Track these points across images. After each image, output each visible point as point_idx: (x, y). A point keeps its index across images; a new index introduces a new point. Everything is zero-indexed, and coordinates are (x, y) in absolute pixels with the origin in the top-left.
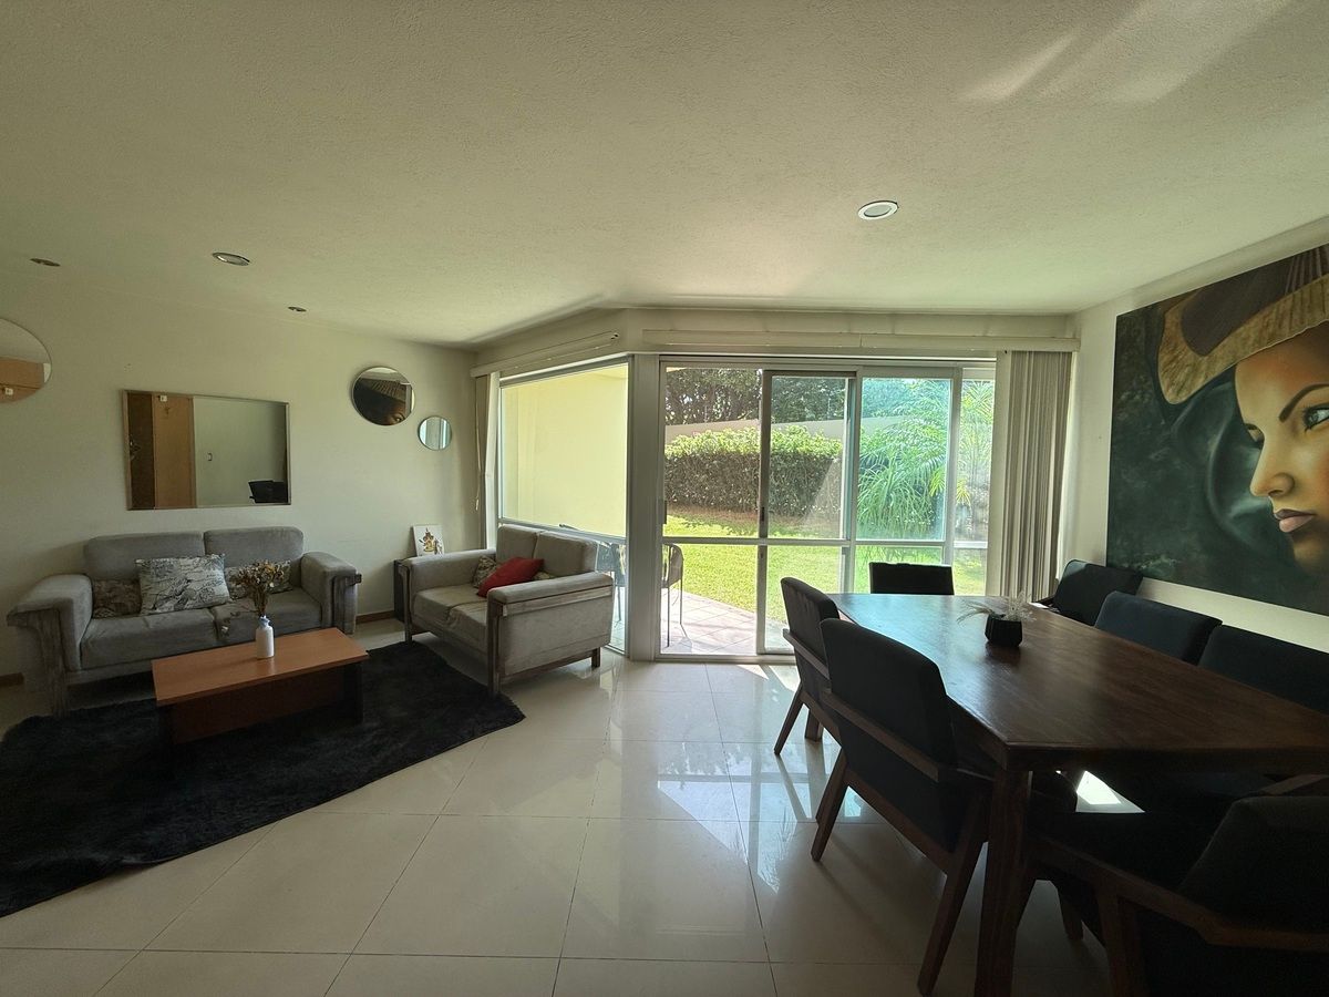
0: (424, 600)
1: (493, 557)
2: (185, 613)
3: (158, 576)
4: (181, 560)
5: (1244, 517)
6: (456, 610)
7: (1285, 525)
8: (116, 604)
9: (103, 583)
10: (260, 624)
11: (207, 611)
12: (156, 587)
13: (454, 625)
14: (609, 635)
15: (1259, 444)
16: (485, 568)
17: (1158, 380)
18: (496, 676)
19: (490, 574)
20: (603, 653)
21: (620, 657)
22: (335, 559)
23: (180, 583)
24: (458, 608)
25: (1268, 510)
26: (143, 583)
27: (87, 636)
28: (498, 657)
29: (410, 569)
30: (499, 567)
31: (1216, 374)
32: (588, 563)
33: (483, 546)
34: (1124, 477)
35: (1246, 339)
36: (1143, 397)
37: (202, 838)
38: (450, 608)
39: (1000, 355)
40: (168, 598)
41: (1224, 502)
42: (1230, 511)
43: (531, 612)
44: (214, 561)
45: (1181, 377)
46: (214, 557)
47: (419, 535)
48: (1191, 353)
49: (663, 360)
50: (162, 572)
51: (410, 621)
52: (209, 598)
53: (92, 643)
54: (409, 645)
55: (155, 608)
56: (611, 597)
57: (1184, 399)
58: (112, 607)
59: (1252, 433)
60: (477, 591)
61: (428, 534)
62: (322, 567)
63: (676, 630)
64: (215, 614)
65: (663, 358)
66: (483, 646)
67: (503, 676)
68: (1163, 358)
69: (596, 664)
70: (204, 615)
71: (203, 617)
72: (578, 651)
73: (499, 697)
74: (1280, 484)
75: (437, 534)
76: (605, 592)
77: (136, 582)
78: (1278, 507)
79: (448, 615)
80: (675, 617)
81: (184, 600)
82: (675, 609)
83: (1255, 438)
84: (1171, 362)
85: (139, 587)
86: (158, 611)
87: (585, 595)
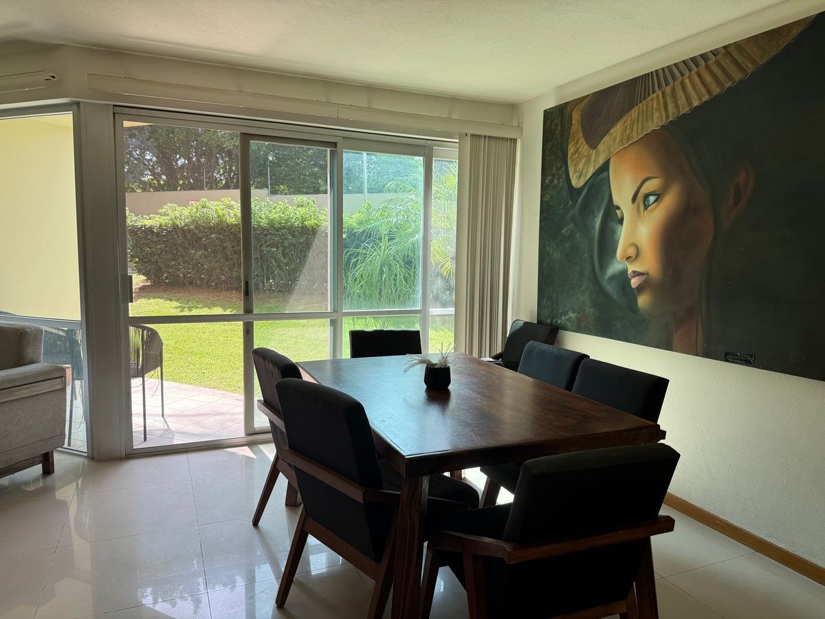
5: (613, 277)
7: (634, 282)
14: (63, 435)
15: (621, 221)
17: (568, 168)
20: (57, 457)
25: (624, 272)
31: (600, 165)
34: (548, 249)
35: (615, 138)
36: (559, 182)
39: (462, 136)
41: (603, 267)
42: (606, 273)
45: (581, 166)
48: (586, 146)
49: (119, 112)
56: (63, 390)
57: (582, 184)
59: (618, 212)
65: (118, 110)
68: (571, 149)
69: (48, 470)
74: (631, 252)
76: (56, 385)
78: (631, 268)
83: (619, 216)
84: (575, 152)
87: (27, 391)
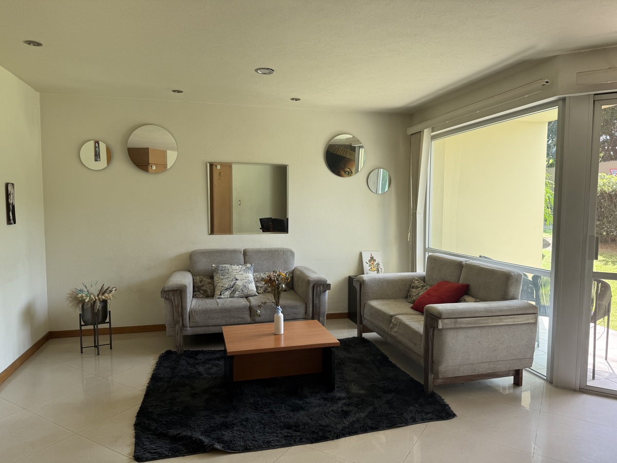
0: (372, 307)
1: (423, 279)
2: (235, 299)
3: (222, 275)
4: (233, 266)
6: (396, 318)
8: (203, 290)
9: (198, 277)
10: (276, 311)
11: (245, 300)
12: (223, 282)
13: (395, 330)
14: (531, 359)
16: (417, 287)
18: (431, 377)
19: (422, 293)
20: (525, 374)
21: (542, 381)
22: (314, 272)
23: (232, 280)
24: (400, 317)
26: (216, 278)
27: (192, 308)
28: (433, 362)
29: (362, 283)
30: (429, 288)
32: (512, 291)
33: (413, 269)
37: (250, 444)
38: (391, 316)
40: (227, 289)
43: (461, 328)
44: (248, 268)
46: (249, 265)
47: (366, 259)
49: (597, 99)
50: (225, 272)
51: (361, 322)
52: (246, 291)
53: (194, 312)
54: (360, 340)
55: (221, 295)
56: (535, 324)
58: (202, 292)
60: (412, 305)
61: (372, 258)
62: (307, 277)
63: (601, 365)
64: (249, 302)
65: (598, 97)
66: (420, 349)
67: (436, 377)
69: (518, 382)
70: (244, 302)
71: (244, 303)
72: (502, 368)
73: (433, 395)
75: (378, 259)
76: (530, 319)
77: (212, 277)
79: (391, 322)
80: (600, 352)
81: (234, 292)
82: (601, 344)
85: (213, 281)
86: (222, 296)
87: (511, 320)
